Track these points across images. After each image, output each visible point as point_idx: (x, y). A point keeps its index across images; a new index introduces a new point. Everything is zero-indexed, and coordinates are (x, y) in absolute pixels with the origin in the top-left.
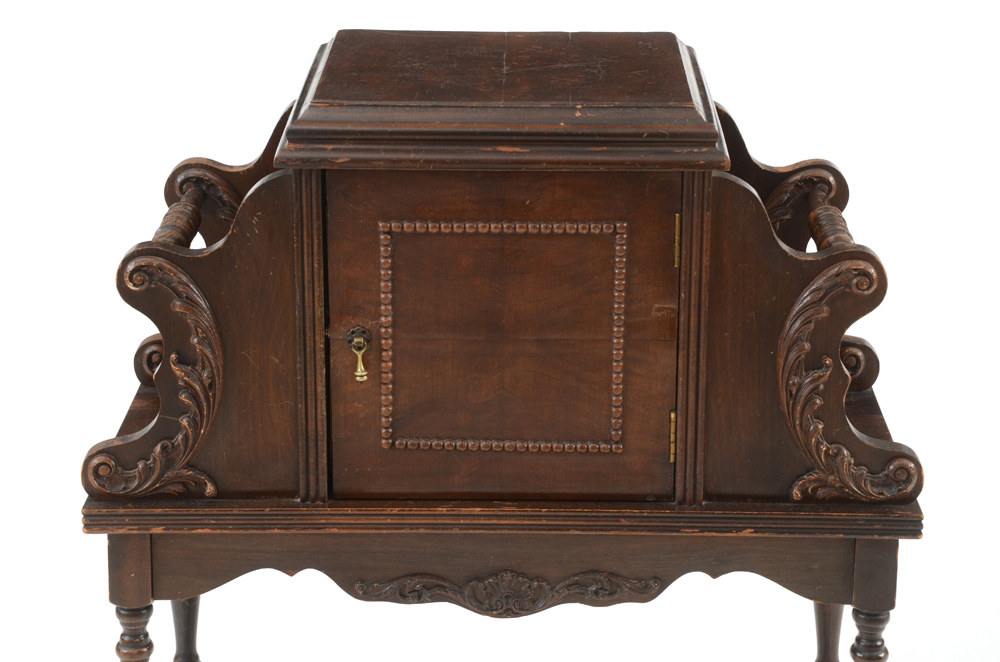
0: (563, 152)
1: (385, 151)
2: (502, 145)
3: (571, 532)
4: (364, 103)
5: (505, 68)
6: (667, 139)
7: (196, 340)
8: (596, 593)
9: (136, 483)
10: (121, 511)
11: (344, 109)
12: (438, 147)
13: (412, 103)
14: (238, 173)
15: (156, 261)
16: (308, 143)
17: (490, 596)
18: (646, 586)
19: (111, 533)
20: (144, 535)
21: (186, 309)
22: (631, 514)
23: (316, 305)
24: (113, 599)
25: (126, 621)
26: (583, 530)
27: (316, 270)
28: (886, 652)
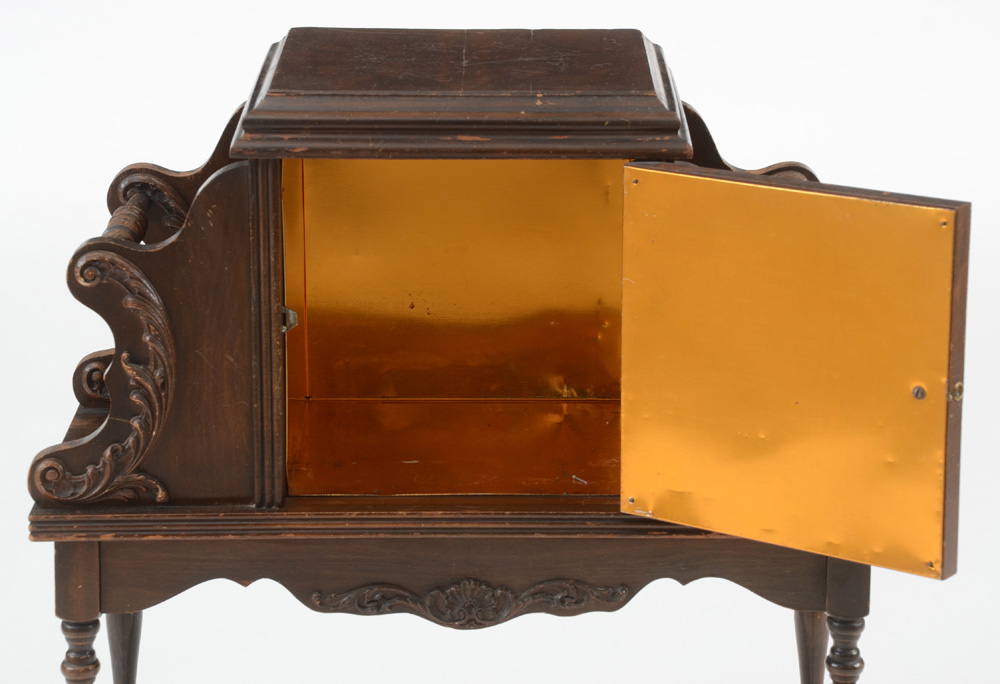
0: (523, 141)
1: (343, 140)
2: (462, 134)
3: (535, 536)
4: (321, 92)
5: (465, 63)
6: (629, 127)
7: (148, 338)
8: (562, 601)
9: (85, 488)
10: (70, 517)
11: (301, 98)
12: (397, 137)
13: (370, 93)
14: (185, 178)
15: (108, 256)
16: (264, 133)
17: (451, 606)
18: (613, 594)
19: (59, 540)
20: (93, 542)
21: (139, 305)
22: (597, 517)
23: (273, 300)
24: (60, 612)
25: (73, 636)
26: (548, 534)
27: (272, 264)
28: (862, 662)
